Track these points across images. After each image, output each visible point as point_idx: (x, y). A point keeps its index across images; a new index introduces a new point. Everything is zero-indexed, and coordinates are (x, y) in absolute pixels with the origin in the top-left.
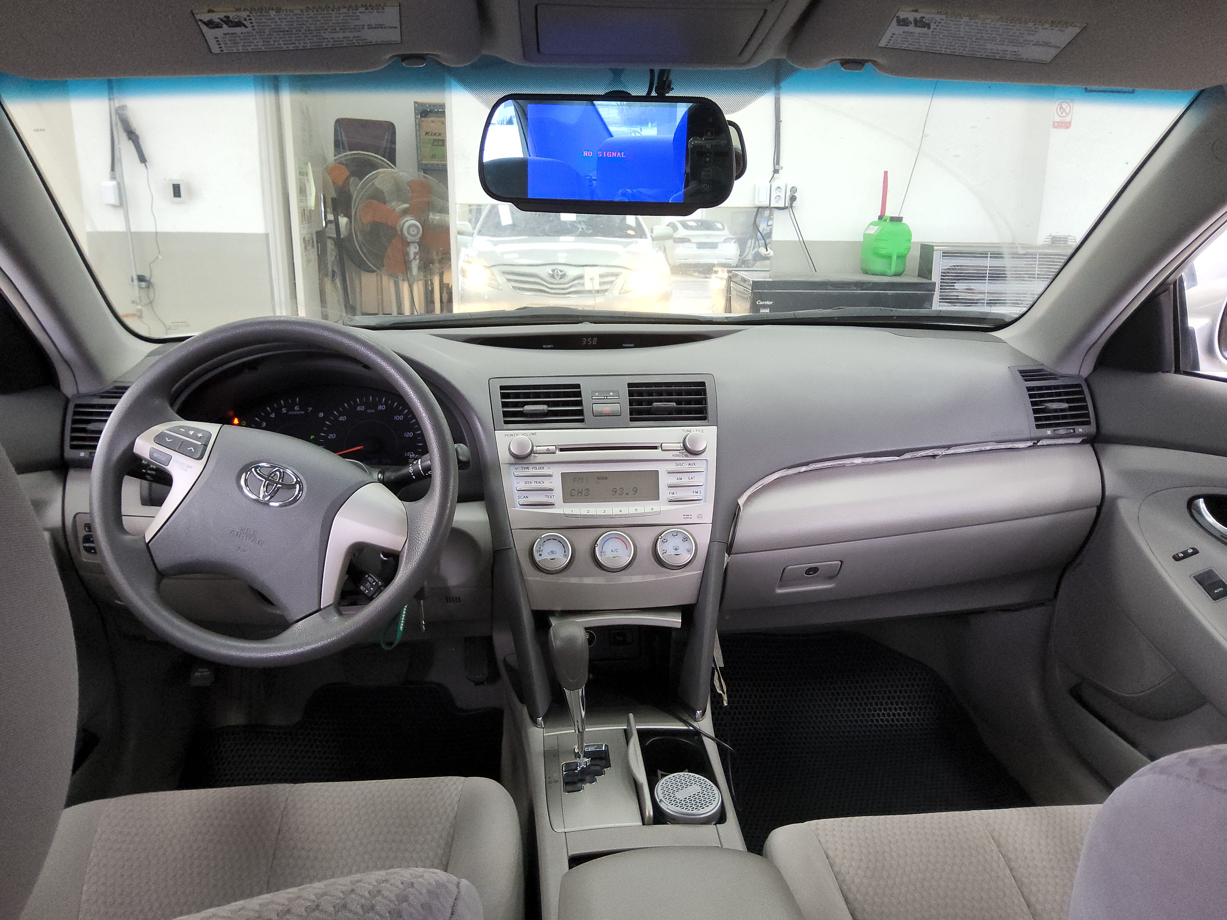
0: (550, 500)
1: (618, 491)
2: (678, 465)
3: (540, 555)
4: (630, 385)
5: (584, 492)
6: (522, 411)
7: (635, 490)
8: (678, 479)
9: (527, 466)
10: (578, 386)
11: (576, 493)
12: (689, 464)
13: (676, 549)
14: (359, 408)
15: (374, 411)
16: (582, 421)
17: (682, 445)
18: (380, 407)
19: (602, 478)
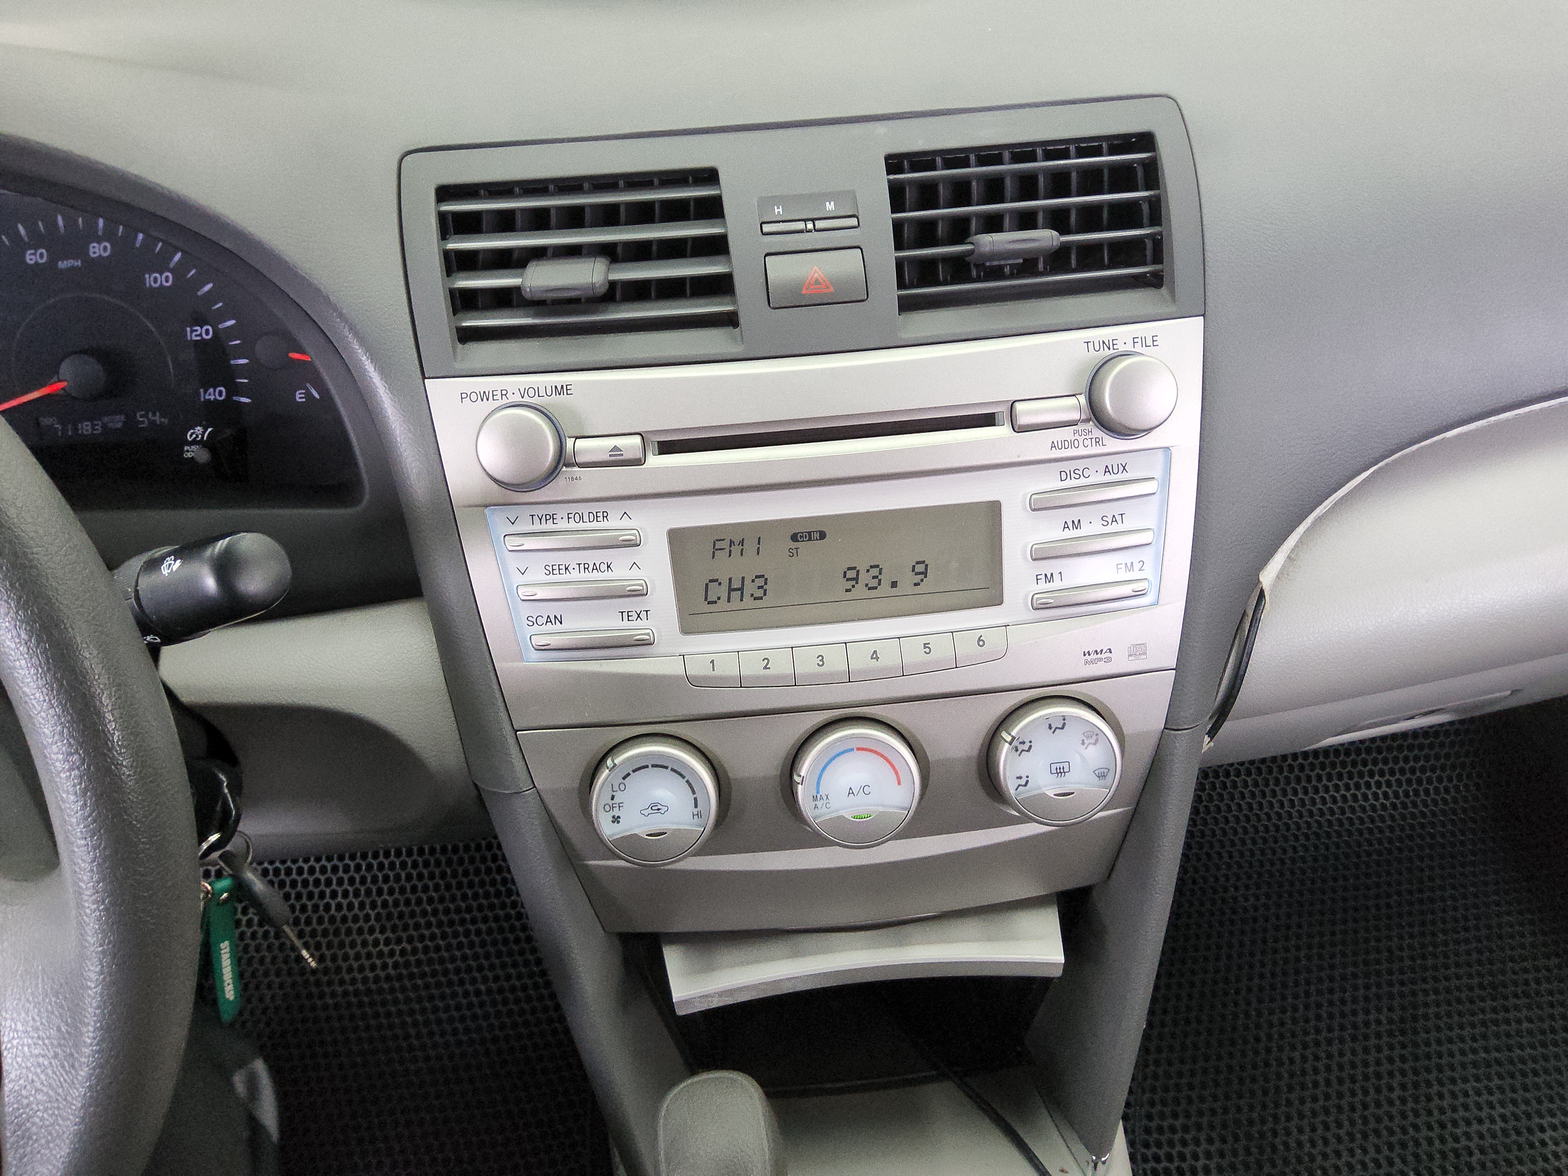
0: (638, 628)
1: (864, 578)
2: (1069, 476)
3: (616, 820)
4: (894, 163)
5: (750, 588)
6: (517, 289)
7: (921, 570)
8: (1066, 526)
9: (550, 510)
10: (709, 176)
11: (723, 591)
12: (1107, 470)
13: (1061, 772)
14: (31, 258)
15: (78, 263)
16: (730, 320)
17: (1083, 399)
18: (98, 250)
19: (809, 536)
